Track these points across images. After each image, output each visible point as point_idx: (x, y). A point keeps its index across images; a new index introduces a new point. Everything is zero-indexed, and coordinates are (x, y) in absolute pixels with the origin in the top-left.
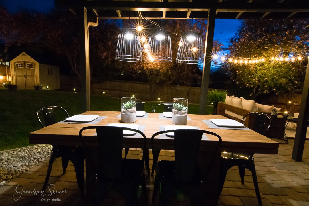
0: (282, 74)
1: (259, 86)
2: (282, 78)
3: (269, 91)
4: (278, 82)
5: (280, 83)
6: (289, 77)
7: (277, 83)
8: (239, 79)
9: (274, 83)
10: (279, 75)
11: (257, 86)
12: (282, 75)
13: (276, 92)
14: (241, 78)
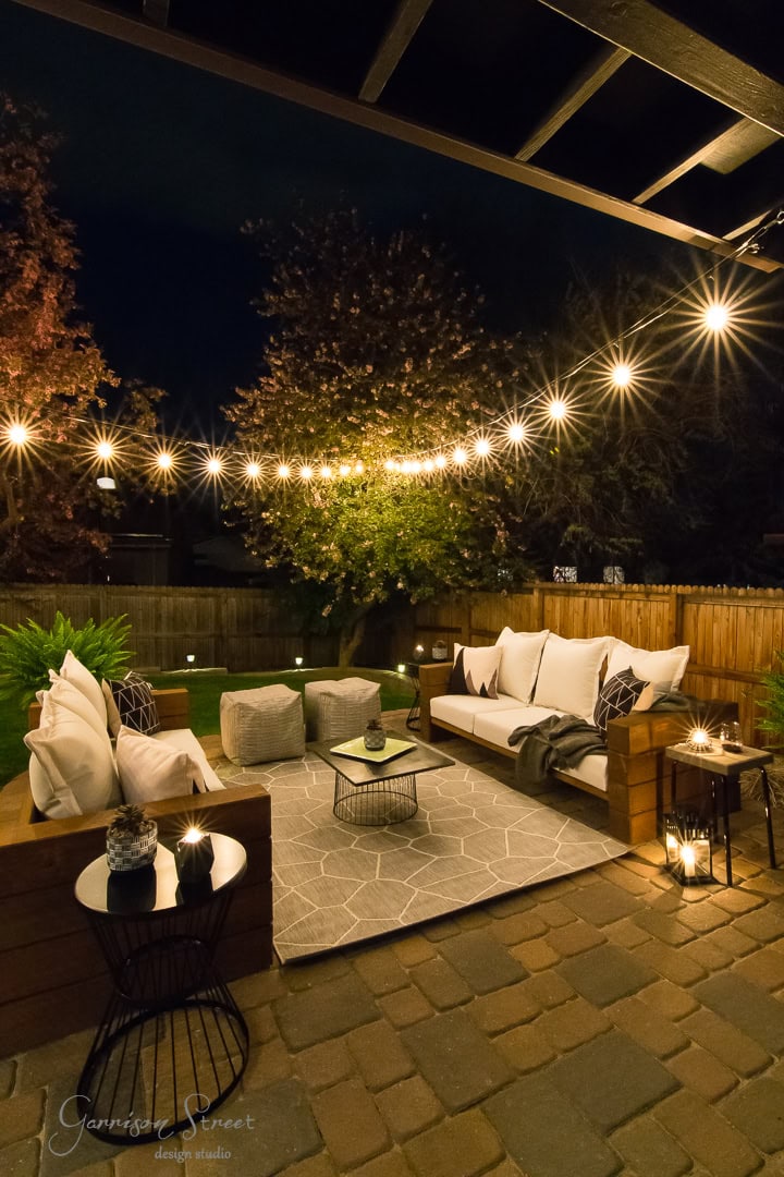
0: (423, 524)
1: (350, 574)
2: (422, 537)
3: (386, 593)
4: (410, 555)
5: (416, 560)
6: (445, 536)
7: (406, 562)
8: (279, 546)
9: (397, 561)
10: (412, 530)
11: (343, 575)
12: (420, 530)
13: (409, 596)
14: (286, 543)
